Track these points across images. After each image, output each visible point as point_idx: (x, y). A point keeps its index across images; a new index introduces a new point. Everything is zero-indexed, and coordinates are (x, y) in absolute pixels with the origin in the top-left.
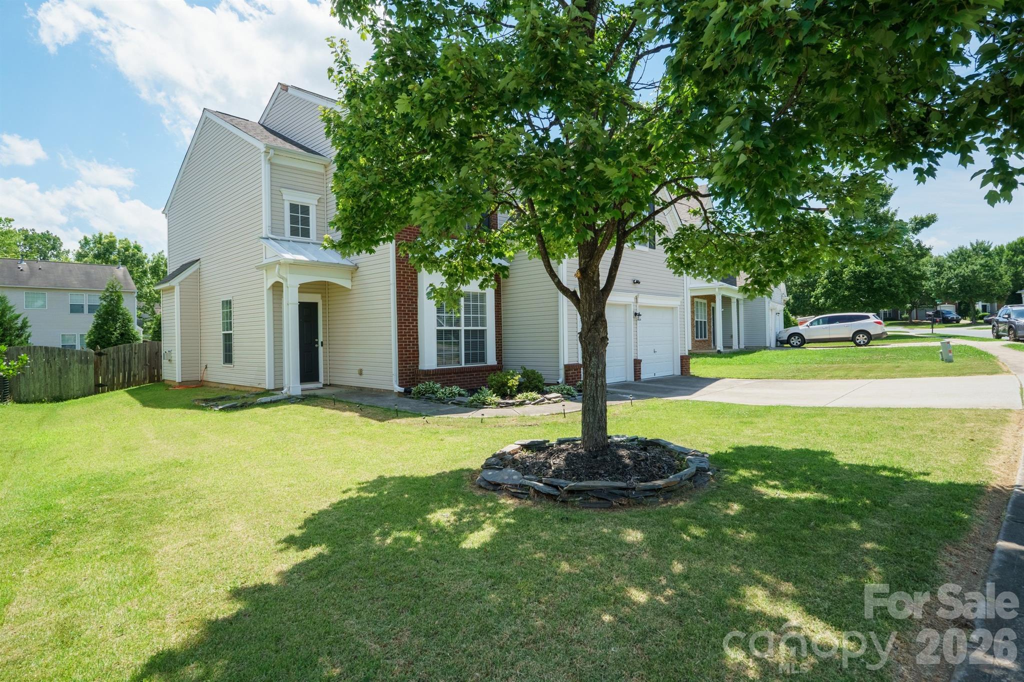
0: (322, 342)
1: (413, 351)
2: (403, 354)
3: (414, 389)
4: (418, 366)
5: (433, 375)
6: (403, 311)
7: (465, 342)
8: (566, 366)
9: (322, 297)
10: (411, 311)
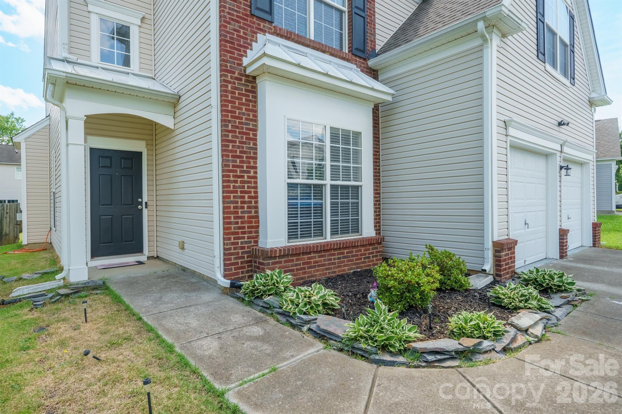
0: (146, 203)
1: (249, 217)
2: (230, 223)
3: (246, 283)
4: (256, 242)
5: (280, 257)
6: (231, 151)
7: (332, 203)
8: (495, 244)
9: (147, 145)
10: (245, 152)
